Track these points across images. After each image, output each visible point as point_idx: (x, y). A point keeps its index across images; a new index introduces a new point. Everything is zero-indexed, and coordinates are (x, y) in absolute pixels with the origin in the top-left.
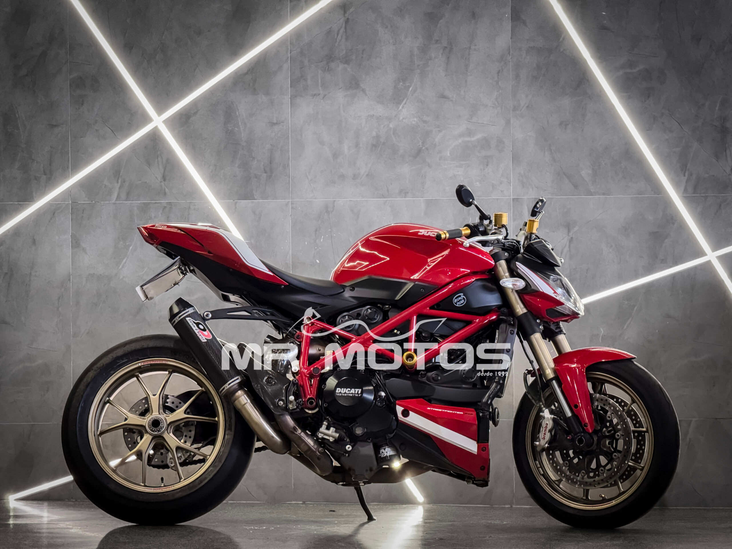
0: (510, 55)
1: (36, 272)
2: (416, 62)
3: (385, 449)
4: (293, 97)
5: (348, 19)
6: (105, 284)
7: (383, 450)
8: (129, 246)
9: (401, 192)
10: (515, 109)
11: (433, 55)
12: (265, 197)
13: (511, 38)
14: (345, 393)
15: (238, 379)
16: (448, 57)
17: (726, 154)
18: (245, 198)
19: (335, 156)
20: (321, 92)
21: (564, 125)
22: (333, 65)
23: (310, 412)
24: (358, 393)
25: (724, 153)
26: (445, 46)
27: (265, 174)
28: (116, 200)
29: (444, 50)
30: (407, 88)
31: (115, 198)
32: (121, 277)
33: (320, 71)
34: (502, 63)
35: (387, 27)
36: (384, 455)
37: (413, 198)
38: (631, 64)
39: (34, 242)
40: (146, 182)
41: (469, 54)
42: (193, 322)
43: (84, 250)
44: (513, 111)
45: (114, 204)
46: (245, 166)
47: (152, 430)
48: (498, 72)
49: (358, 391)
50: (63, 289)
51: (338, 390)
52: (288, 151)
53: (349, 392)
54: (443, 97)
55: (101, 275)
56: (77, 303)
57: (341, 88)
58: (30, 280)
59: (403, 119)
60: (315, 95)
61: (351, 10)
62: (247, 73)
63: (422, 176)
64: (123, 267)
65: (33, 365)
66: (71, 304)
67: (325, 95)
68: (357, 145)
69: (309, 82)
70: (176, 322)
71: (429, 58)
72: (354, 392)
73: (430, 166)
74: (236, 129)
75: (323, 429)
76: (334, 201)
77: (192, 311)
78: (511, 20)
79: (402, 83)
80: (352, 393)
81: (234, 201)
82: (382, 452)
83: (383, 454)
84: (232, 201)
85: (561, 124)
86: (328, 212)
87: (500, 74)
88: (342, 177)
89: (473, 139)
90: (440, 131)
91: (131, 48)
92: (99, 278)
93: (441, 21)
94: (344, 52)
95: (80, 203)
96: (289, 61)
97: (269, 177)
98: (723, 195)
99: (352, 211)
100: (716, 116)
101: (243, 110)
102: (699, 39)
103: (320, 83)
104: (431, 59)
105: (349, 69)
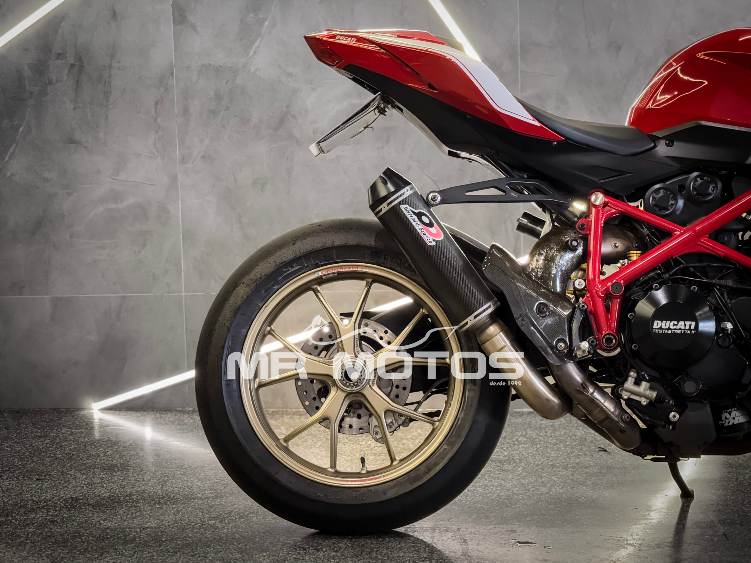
1: (119, 62)
3: (730, 413)
6: (228, 81)
7: (727, 415)
8: (264, 20)
14: (669, 329)
15: (489, 307)
23: (605, 354)
24: (690, 329)
32: (253, 70)
36: (729, 422)
39: (114, 15)
42: (411, 213)
43: (194, 27)
47: (345, 385)
49: (690, 325)
50: (162, 89)
51: (657, 324)
53: (675, 327)
55: (221, 66)
56: (186, 111)
58: (110, 77)
64: (255, 52)
66: (176, 111)
70: (383, 211)
72: (683, 327)
75: (629, 384)
77: (410, 192)
80: (680, 329)
82: (726, 418)
83: (727, 421)
92: (218, 70)
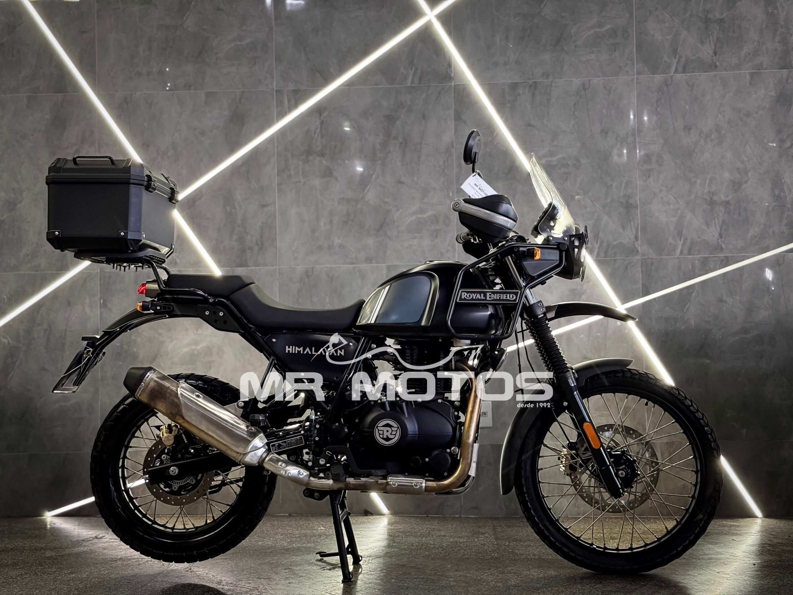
0: (454, 148)
2: (378, 154)
4: (279, 185)
5: (323, 121)
9: (367, 259)
11: (392, 150)
13: (454, 135)
16: (404, 151)
17: (631, 225)
18: (241, 266)
19: (313, 231)
20: (302, 180)
22: (311, 158)
25: (629, 224)
26: (401, 140)
27: (257, 247)
29: (400, 145)
33: (300, 163)
37: (377, 263)
38: (552, 154)
41: (421, 148)
43: (111, 309)
44: (457, 192)
46: (241, 240)
48: (445, 162)
52: (275, 228)
54: (400, 182)
57: (318, 176)
58: (65, 336)
59: (368, 200)
60: (297, 182)
61: (326, 113)
62: (242, 166)
63: (384, 246)
65: (68, 404)
67: (305, 183)
68: (331, 222)
69: (292, 172)
71: (388, 151)
73: (390, 238)
74: (233, 210)
76: (313, 268)
78: (456, 120)
81: (232, 268)
84: (230, 268)
86: (308, 276)
87: (446, 164)
88: (320, 248)
89: (425, 216)
90: (398, 210)
91: (148, 146)
93: (398, 123)
94: (319, 148)
95: (107, 272)
96: (276, 156)
97: (261, 249)
98: (629, 258)
99: (328, 275)
100: (622, 194)
101: (239, 195)
102: (607, 133)
103: (301, 172)
104: (390, 152)
105: (324, 162)
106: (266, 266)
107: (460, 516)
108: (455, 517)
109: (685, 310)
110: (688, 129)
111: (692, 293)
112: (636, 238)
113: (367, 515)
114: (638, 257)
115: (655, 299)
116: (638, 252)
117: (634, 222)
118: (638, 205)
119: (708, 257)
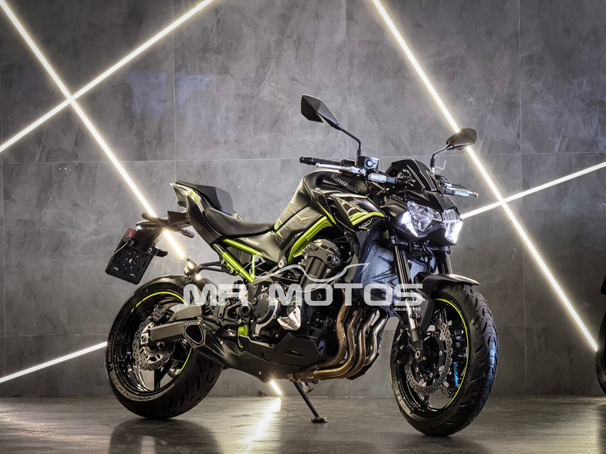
0: (345, 46)
2: (272, 52)
4: (177, 81)
5: (219, 19)
6: (31, 228)
8: (49, 197)
9: (261, 154)
10: (349, 89)
11: (286, 47)
12: (155, 158)
13: (346, 34)
16: (298, 49)
17: (513, 122)
18: (140, 159)
19: (210, 126)
20: (199, 77)
21: (388, 101)
22: (208, 55)
25: (512, 122)
26: (295, 40)
27: (155, 141)
28: (39, 161)
29: (294, 43)
30: (266, 73)
31: (37, 160)
32: (43, 221)
33: (197, 60)
34: (340, 53)
35: (250, 26)
37: (271, 158)
38: (439, 54)
40: (62, 148)
41: (314, 47)
43: (14, 201)
44: (348, 90)
45: (37, 164)
46: (140, 135)
48: (337, 60)
52: (173, 123)
54: (294, 79)
55: (27, 220)
56: (9, 243)
57: (214, 73)
59: (263, 97)
60: (194, 79)
61: (223, 11)
63: (278, 141)
64: (44, 213)
66: (4, 243)
67: (201, 79)
69: (189, 68)
71: (282, 49)
73: (283, 133)
74: (132, 105)
76: (209, 162)
78: (347, 19)
79: (261, 69)
81: (131, 161)
84: (130, 162)
85: (385, 100)
86: (205, 170)
87: (338, 62)
88: (216, 142)
90: (292, 106)
91: (50, 43)
92: (26, 222)
93: (292, 21)
94: (216, 45)
95: (10, 164)
96: (173, 53)
97: (159, 143)
98: (511, 154)
99: (224, 169)
100: (505, 94)
101: (137, 91)
102: (492, 34)
103: (197, 69)
104: (284, 50)
105: (220, 59)
106: (164, 159)
107: (349, 398)
108: (344, 398)
109: (562, 204)
110: (567, 31)
111: (569, 187)
112: (518, 136)
113: (261, 396)
114: (519, 154)
115: (534, 194)
116: (519, 148)
117: (516, 120)
118: (519, 104)
119: (584, 154)
